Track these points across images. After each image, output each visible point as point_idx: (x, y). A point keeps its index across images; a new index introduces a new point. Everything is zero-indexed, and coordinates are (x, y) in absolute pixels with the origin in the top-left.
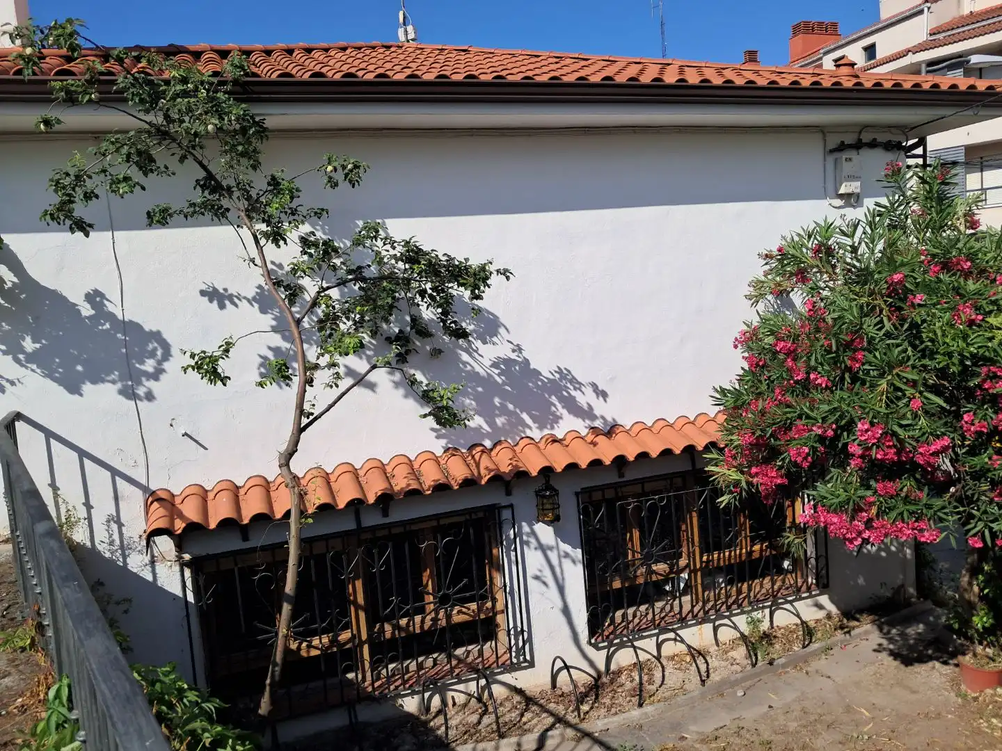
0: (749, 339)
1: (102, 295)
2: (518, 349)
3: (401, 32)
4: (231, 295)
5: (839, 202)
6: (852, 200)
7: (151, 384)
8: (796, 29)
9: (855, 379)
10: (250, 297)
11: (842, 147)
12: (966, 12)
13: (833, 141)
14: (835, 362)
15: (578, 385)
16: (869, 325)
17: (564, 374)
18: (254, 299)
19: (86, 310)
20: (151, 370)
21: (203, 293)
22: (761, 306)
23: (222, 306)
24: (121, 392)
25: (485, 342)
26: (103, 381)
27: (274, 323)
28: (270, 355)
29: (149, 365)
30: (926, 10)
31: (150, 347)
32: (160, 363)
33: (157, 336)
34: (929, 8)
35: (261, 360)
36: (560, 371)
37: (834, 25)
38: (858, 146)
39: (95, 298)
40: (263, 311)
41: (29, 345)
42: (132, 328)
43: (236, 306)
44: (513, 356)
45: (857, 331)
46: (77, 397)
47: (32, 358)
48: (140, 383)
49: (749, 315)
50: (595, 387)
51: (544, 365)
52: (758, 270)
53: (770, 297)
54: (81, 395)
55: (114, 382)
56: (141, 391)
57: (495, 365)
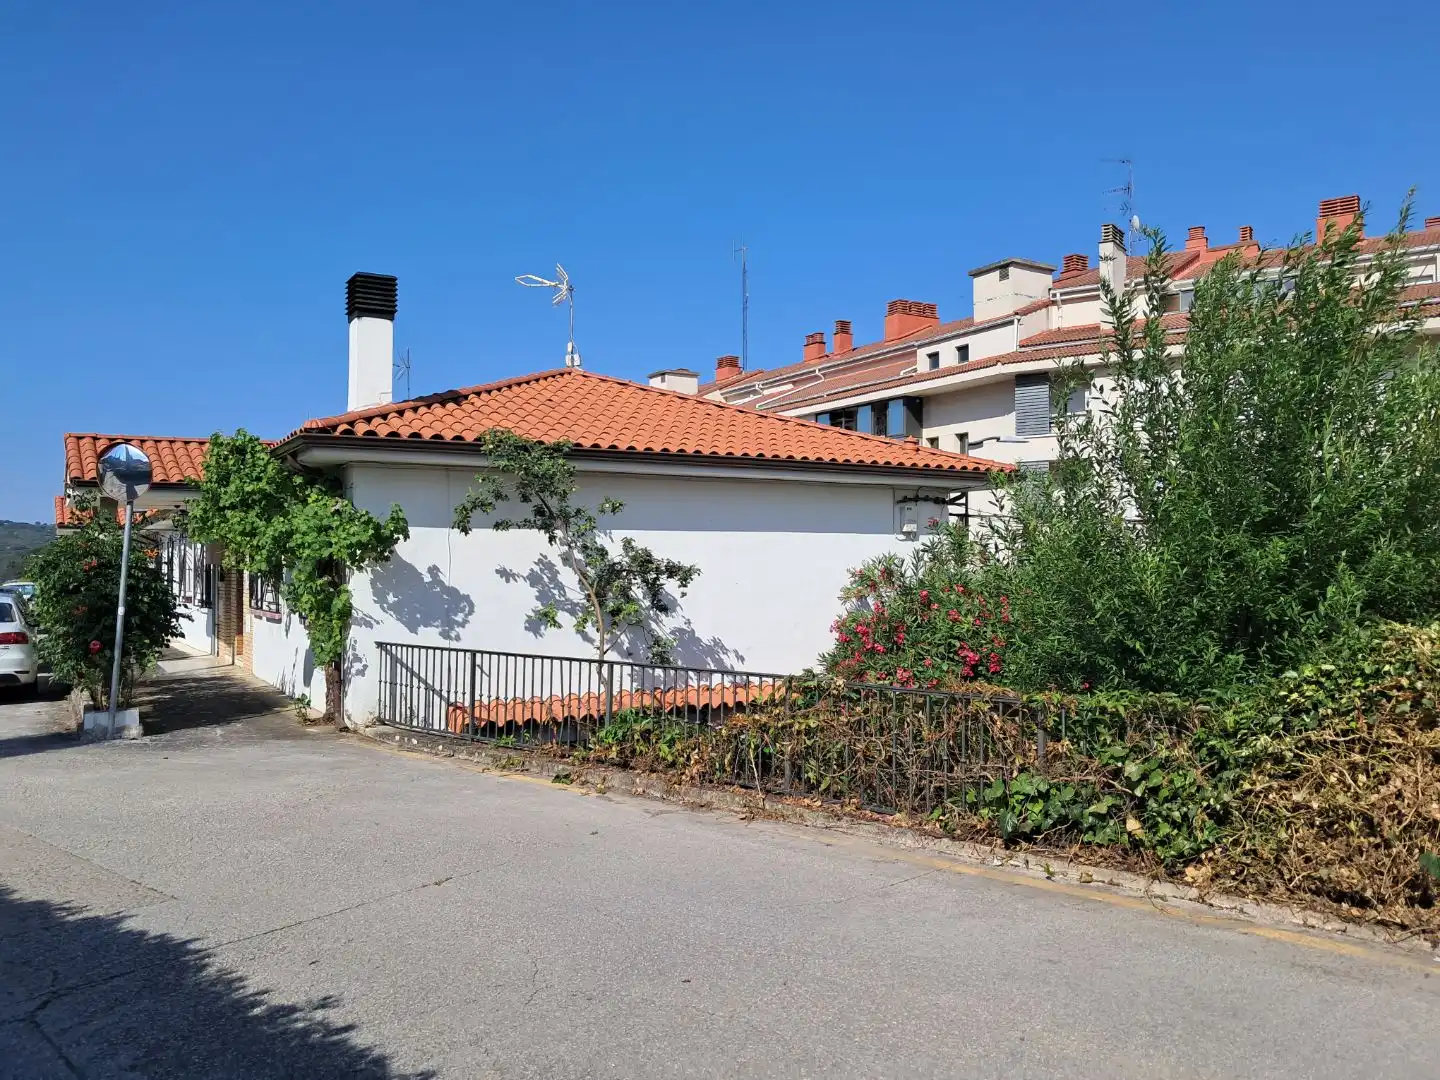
0: (840, 626)
1: (438, 570)
2: (688, 622)
3: (568, 358)
4: (514, 574)
5: (902, 537)
6: (911, 536)
7: (459, 630)
8: (893, 308)
9: (899, 649)
10: (525, 575)
11: (905, 500)
12: (1054, 326)
13: (900, 495)
14: (889, 639)
15: (726, 651)
16: (909, 619)
17: (717, 643)
18: (527, 577)
19: (427, 578)
20: (460, 620)
21: (497, 571)
22: (848, 605)
23: (508, 581)
24: (440, 634)
25: (667, 616)
26: (431, 625)
27: (537, 594)
28: (533, 614)
29: (459, 617)
30: (1016, 321)
31: (462, 605)
32: (466, 616)
33: (467, 598)
34: (1019, 320)
35: (526, 618)
36: (714, 640)
37: (932, 308)
38: (916, 499)
39: (434, 570)
40: (532, 585)
41: (391, 598)
42: (453, 592)
43: (516, 581)
44: (685, 627)
45: (902, 622)
46: (413, 634)
47: (392, 607)
48: (452, 629)
49: (841, 610)
50: (736, 652)
51: (705, 635)
52: (847, 581)
53: (854, 600)
54: (417, 633)
55: (437, 627)
56: (453, 634)
57: (672, 633)
